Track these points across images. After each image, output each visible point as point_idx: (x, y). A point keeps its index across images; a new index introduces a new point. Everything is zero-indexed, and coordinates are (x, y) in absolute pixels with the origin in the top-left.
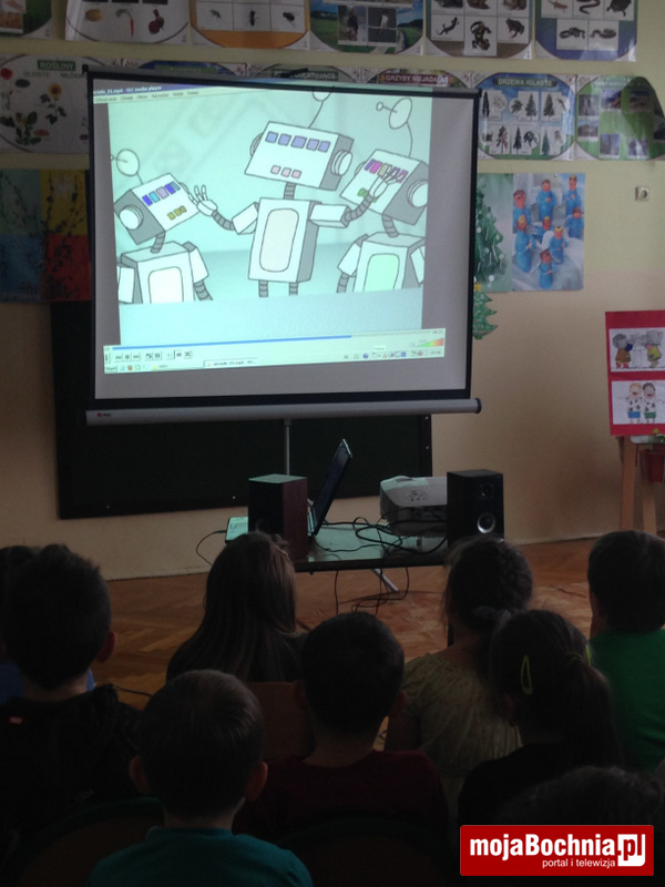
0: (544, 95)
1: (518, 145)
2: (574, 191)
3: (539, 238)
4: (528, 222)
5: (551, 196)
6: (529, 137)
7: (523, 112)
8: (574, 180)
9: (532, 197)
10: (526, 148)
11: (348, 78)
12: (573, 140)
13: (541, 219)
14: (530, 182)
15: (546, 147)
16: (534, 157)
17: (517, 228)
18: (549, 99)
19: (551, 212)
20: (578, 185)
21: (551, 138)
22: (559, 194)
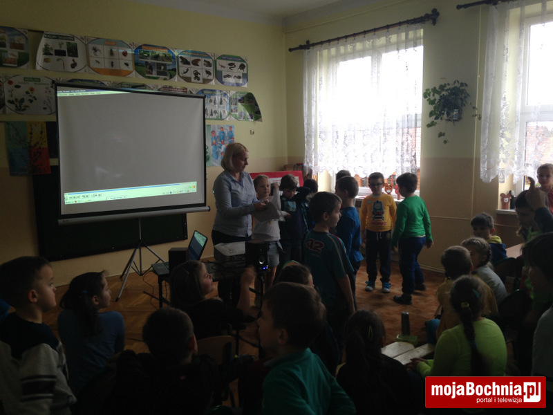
0: (219, 98)
1: (212, 115)
2: (231, 132)
3: (220, 147)
4: (216, 142)
5: (223, 133)
6: (215, 112)
7: (213, 103)
8: (231, 127)
9: (217, 134)
10: (215, 116)
11: (150, 88)
12: (229, 114)
13: (220, 141)
14: (216, 128)
15: (221, 116)
16: (217, 119)
17: (213, 144)
18: (221, 99)
19: (224, 139)
20: (232, 129)
21: (222, 113)
22: (226, 132)
